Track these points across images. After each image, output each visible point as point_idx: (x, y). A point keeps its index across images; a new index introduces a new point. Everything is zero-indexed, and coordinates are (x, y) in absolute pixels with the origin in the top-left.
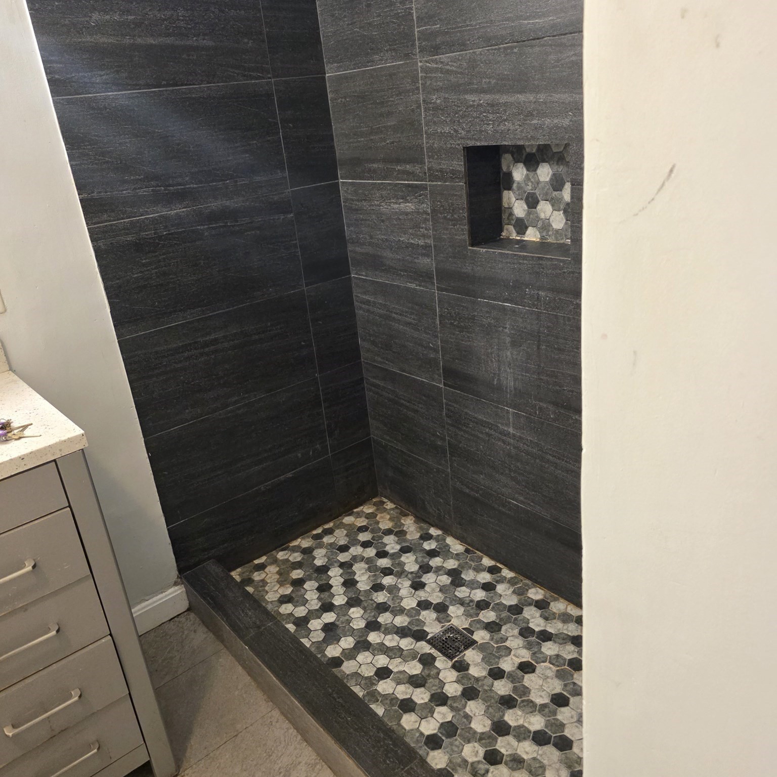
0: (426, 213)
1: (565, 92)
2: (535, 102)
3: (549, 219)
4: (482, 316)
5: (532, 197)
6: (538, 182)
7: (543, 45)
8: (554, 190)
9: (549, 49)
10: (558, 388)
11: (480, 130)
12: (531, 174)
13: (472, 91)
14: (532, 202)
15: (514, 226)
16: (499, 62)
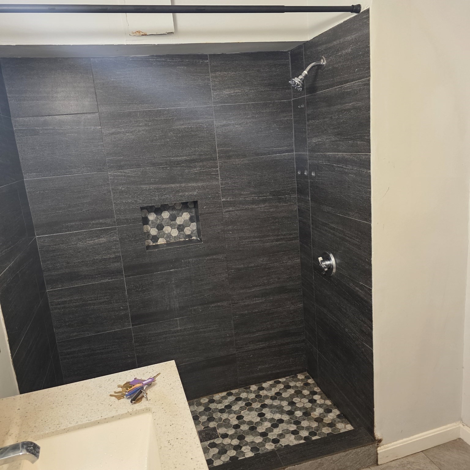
0: (116, 241)
1: (194, 183)
2: (180, 187)
3: (170, 233)
4: (157, 280)
5: (160, 226)
6: (163, 219)
7: (182, 167)
8: (172, 221)
9: (184, 168)
10: (202, 297)
11: (151, 199)
12: (159, 217)
13: (145, 184)
14: (160, 227)
15: (151, 240)
16: (160, 172)
